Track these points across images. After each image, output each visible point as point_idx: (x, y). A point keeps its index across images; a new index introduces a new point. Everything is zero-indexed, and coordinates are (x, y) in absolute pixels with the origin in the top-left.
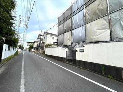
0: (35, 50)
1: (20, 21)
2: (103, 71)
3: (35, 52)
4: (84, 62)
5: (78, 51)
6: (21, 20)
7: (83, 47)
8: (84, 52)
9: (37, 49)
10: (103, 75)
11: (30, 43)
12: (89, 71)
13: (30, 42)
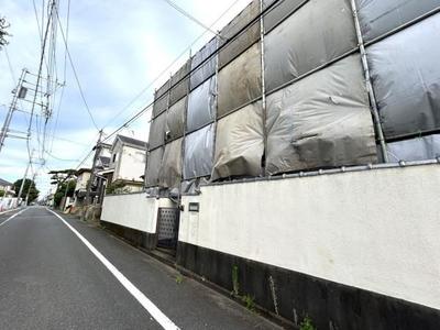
0: (73, 204)
1: (22, 88)
2: (235, 281)
3: (73, 211)
4: (195, 248)
5: (186, 208)
6: (25, 85)
7: (198, 193)
8: (197, 211)
9: (81, 199)
10: (233, 297)
11: (66, 175)
12: (204, 283)
13: (65, 172)
